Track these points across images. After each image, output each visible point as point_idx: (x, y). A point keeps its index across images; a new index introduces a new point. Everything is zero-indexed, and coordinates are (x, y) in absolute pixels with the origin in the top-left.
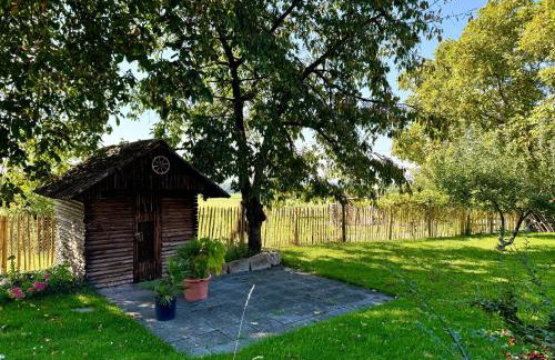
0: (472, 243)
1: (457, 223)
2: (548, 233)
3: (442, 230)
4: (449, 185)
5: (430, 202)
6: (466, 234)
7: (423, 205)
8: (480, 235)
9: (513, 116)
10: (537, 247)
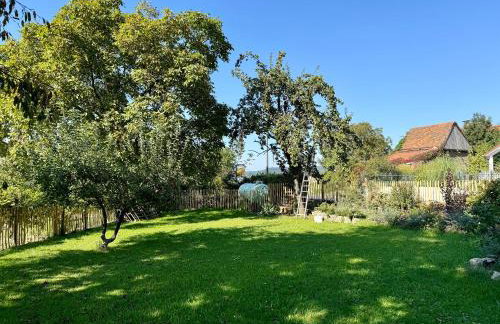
0: (69, 245)
1: (50, 223)
2: (135, 222)
3: (31, 235)
4: (44, 180)
5: (16, 201)
6: (60, 235)
7: (8, 206)
8: (75, 234)
9: (108, 110)
10: (132, 239)
